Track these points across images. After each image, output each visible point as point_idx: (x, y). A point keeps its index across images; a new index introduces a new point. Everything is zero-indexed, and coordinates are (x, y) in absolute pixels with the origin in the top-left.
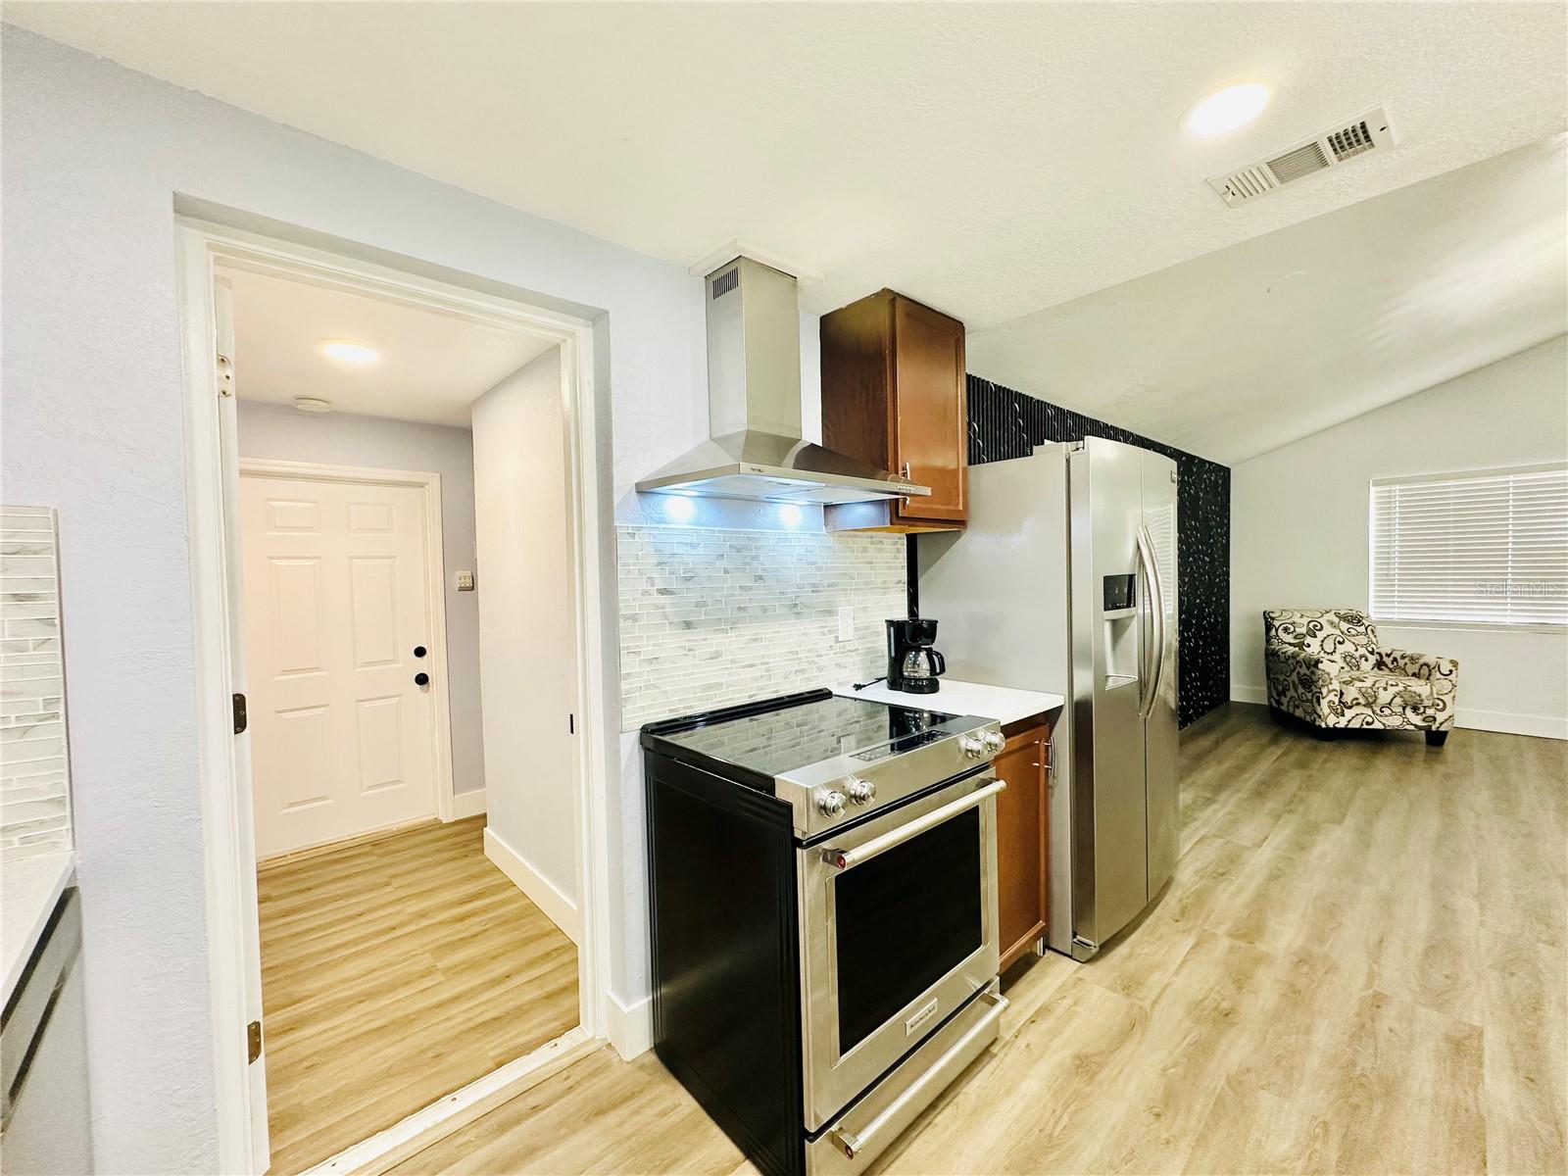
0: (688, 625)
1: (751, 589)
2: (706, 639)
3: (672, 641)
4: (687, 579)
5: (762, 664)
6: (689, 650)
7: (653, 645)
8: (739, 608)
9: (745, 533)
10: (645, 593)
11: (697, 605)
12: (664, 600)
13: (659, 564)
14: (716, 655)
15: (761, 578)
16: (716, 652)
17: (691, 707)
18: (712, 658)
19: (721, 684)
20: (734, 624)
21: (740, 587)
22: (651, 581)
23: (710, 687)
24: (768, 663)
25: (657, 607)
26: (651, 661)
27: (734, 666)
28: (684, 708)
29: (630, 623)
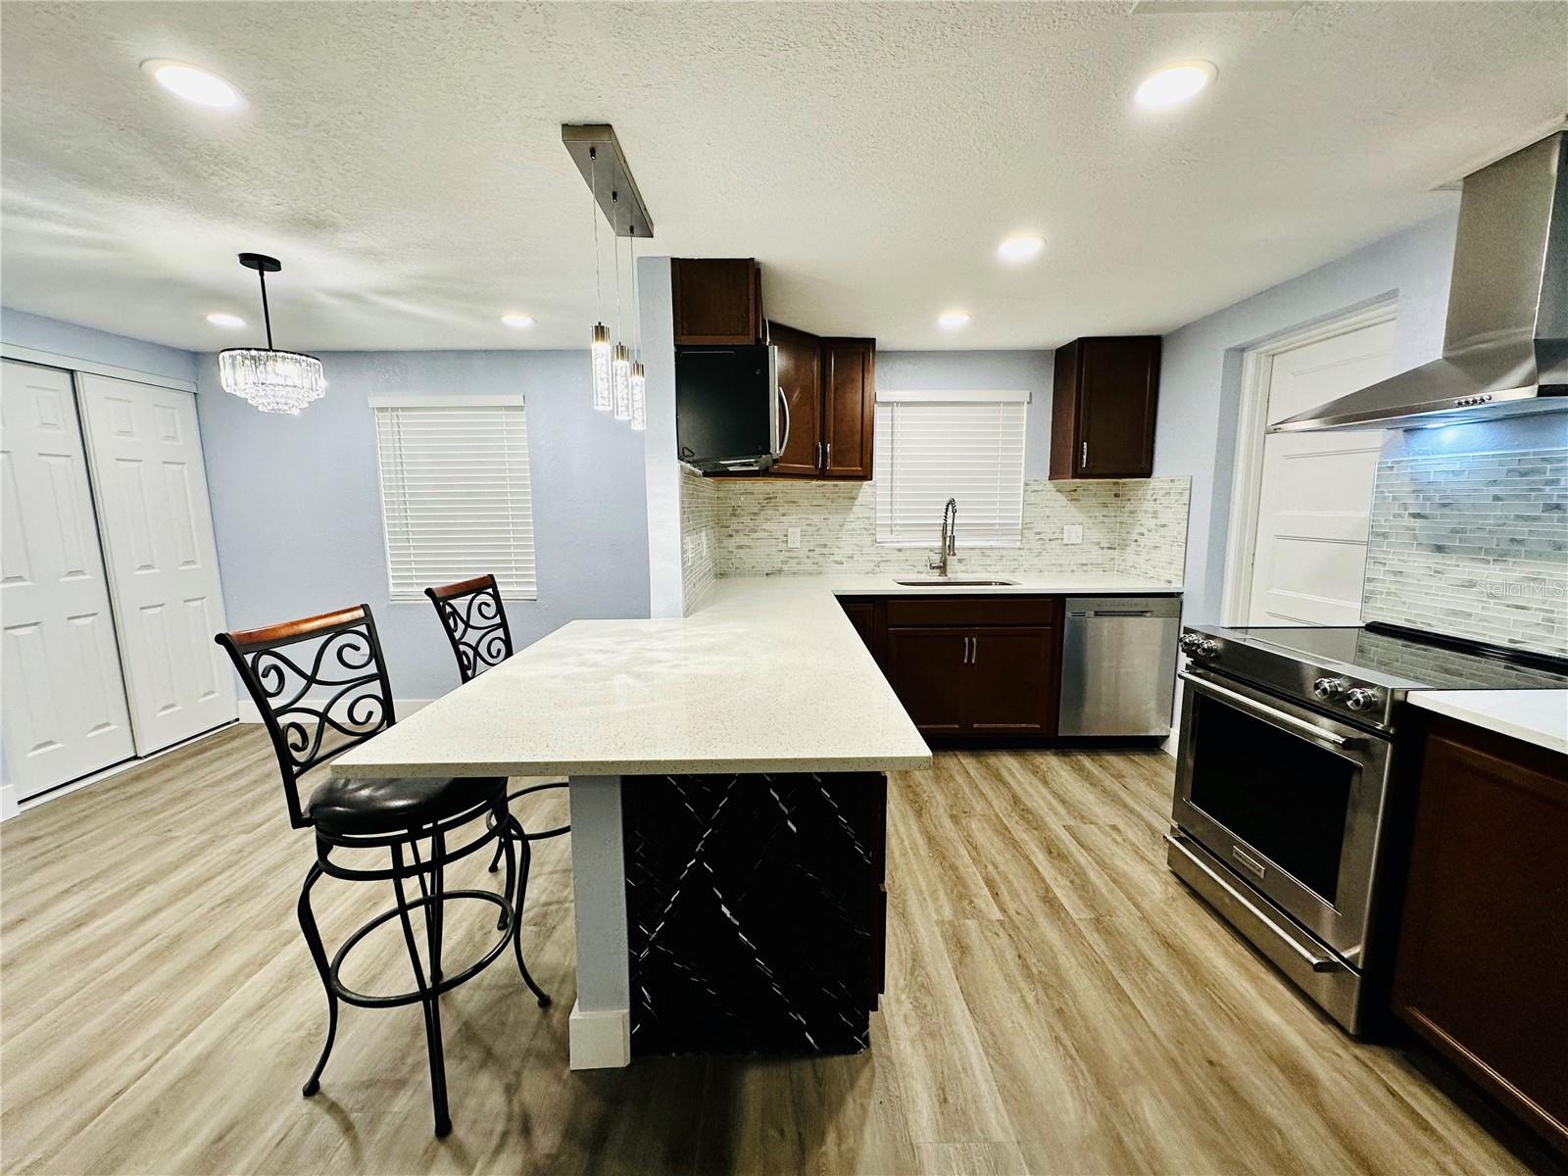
0: (1440, 549)
1: (1535, 519)
2: (1458, 566)
3: (1420, 562)
4: (1444, 505)
5: (1541, 610)
6: (1438, 572)
7: (1399, 560)
8: (1513, 540)
9: (1535, 454)
10: (1395, 516)
11: (1454, 531)
12: (1418, 523)
13: (1414, 491)
14: (1471, 584)
15: (1558, 507)
16: (1470, 581)
17: (1430, 625)
18: (1462, 586)
19: (1470, 615)
20: (1501, 557)
21: (1518, 517)
22: (1405, 506)
23: (1455, 613)
24: (1553, 612)
25: (1408, 529)
26: (1395, 573)
27: (1492, 601)
28: (1422, 623)
29: (1380, 539)
